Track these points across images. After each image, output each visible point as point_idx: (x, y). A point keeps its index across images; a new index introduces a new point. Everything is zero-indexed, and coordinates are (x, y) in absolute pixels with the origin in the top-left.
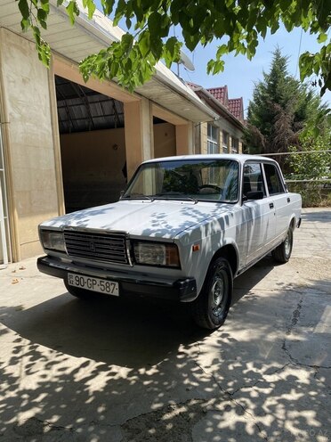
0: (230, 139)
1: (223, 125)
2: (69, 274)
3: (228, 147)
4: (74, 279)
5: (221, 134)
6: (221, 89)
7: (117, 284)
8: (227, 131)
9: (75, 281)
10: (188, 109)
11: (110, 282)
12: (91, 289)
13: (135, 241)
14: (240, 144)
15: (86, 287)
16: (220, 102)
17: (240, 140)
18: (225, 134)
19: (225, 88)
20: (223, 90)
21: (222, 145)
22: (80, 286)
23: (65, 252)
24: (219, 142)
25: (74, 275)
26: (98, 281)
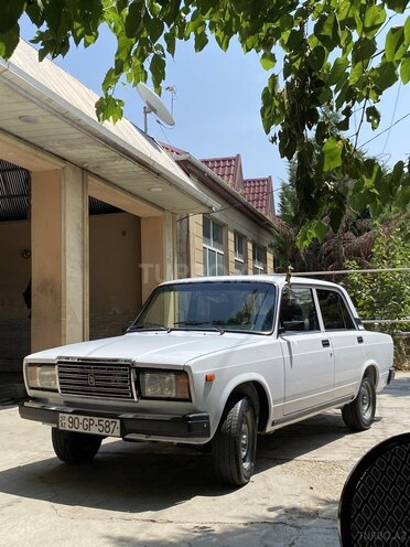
0: (250, 246)
1: (234, 221)
2: (61, 414)
3: (246, 259)
4: (66, 421)
5: (231, 236)
6: (230, 160)
7: (118, 421)
8: (244, 232)
9: (68, 423)
10: (158, 189)
11: (110, 420)
12: (87, 431)
13: (142, 370)
14: (270, 256)
15: (81, 430)
16: (228, 183)
17: (269, 249)
18: (240, 239)
19: (237, 159)
20: (233, 163)
21: (233, 257)
22: (73, 429)
23: (56, 391)
24: (226, 250)
25: (67, 416)
26: (96, 419)
